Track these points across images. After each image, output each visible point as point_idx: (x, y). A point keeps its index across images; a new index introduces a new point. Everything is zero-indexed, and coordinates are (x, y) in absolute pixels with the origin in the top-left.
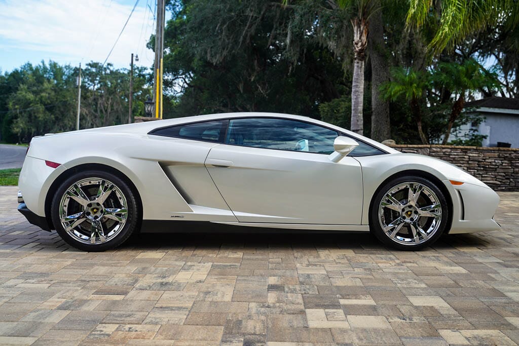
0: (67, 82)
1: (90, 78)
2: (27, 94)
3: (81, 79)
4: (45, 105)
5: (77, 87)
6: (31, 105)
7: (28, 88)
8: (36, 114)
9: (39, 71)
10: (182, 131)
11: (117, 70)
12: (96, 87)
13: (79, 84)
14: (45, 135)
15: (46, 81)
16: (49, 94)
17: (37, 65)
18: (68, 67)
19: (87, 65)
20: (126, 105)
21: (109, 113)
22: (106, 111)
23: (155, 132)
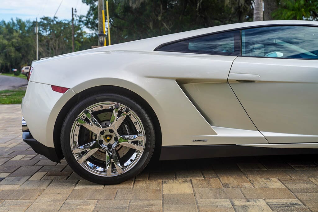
0: (28, 31)
1: (43, 28)
2: (3, 41)
3: (38, 28)
4: (15, 47)
5: (35, 34)
6: (6, 48)
7: (4, 37)
8: (10, 54)
9: (10, 26)
10: (191, 45)
11: (60, 21)
12: (48, 33)
13: (36, 31)
14: (41, 59)
15: (15, 31)
16: (17, 40)
17: (9, 21)
18: (28, 22)
19: (41, 19)
20: (68, 44)
21: (57, 50)
22: (55, 49)
23: (162, 48)
